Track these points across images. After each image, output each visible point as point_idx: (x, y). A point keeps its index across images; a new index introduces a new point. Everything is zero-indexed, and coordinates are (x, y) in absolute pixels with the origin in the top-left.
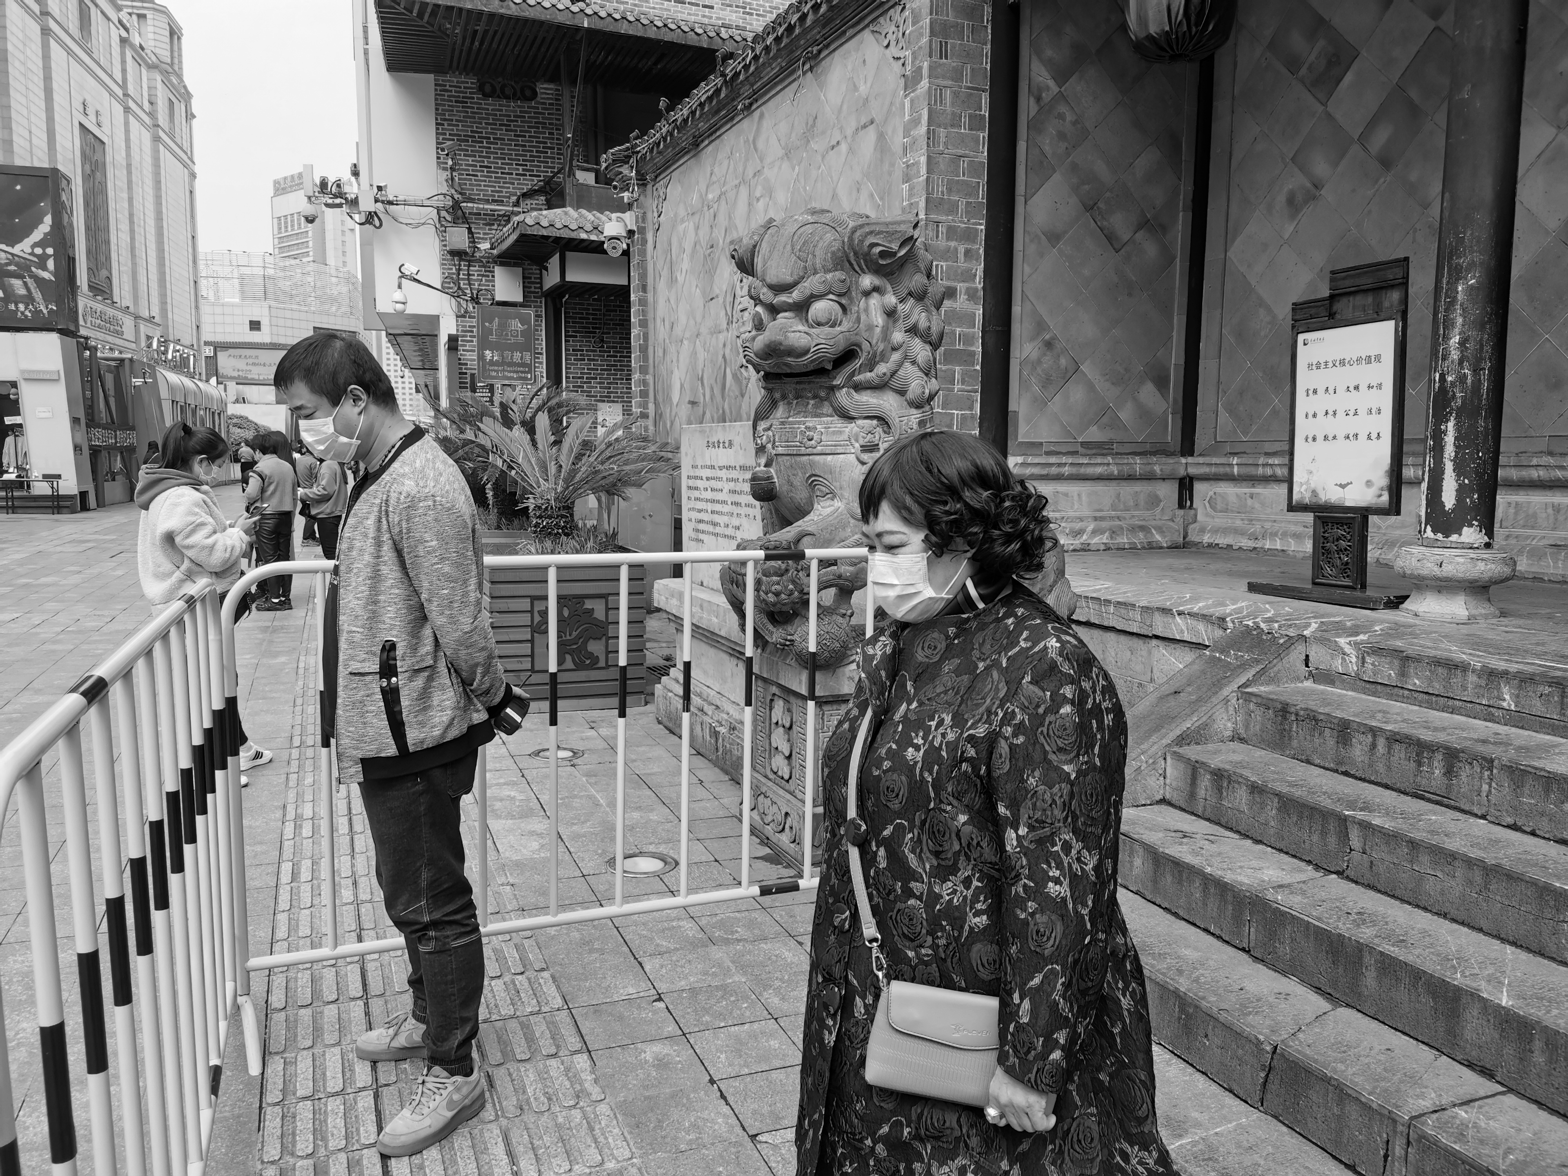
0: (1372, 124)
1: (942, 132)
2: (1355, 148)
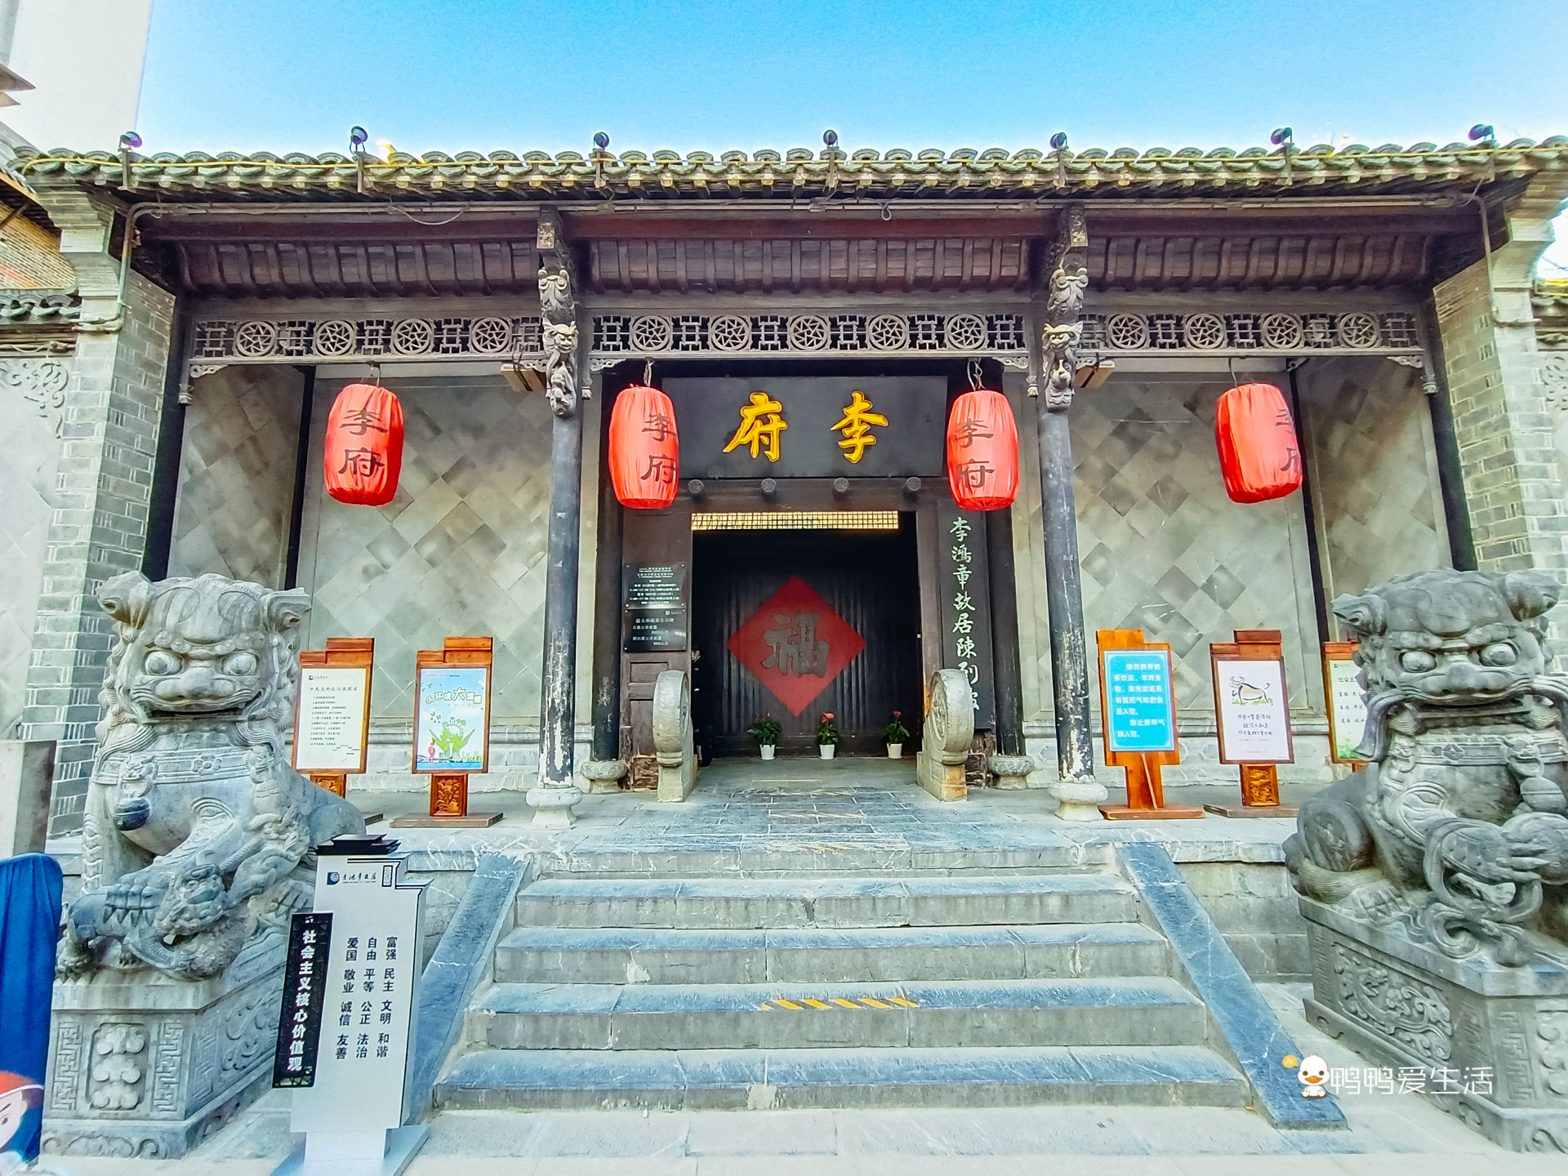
0: (423, 540)
1: (112, 479)
2: (412, 551)
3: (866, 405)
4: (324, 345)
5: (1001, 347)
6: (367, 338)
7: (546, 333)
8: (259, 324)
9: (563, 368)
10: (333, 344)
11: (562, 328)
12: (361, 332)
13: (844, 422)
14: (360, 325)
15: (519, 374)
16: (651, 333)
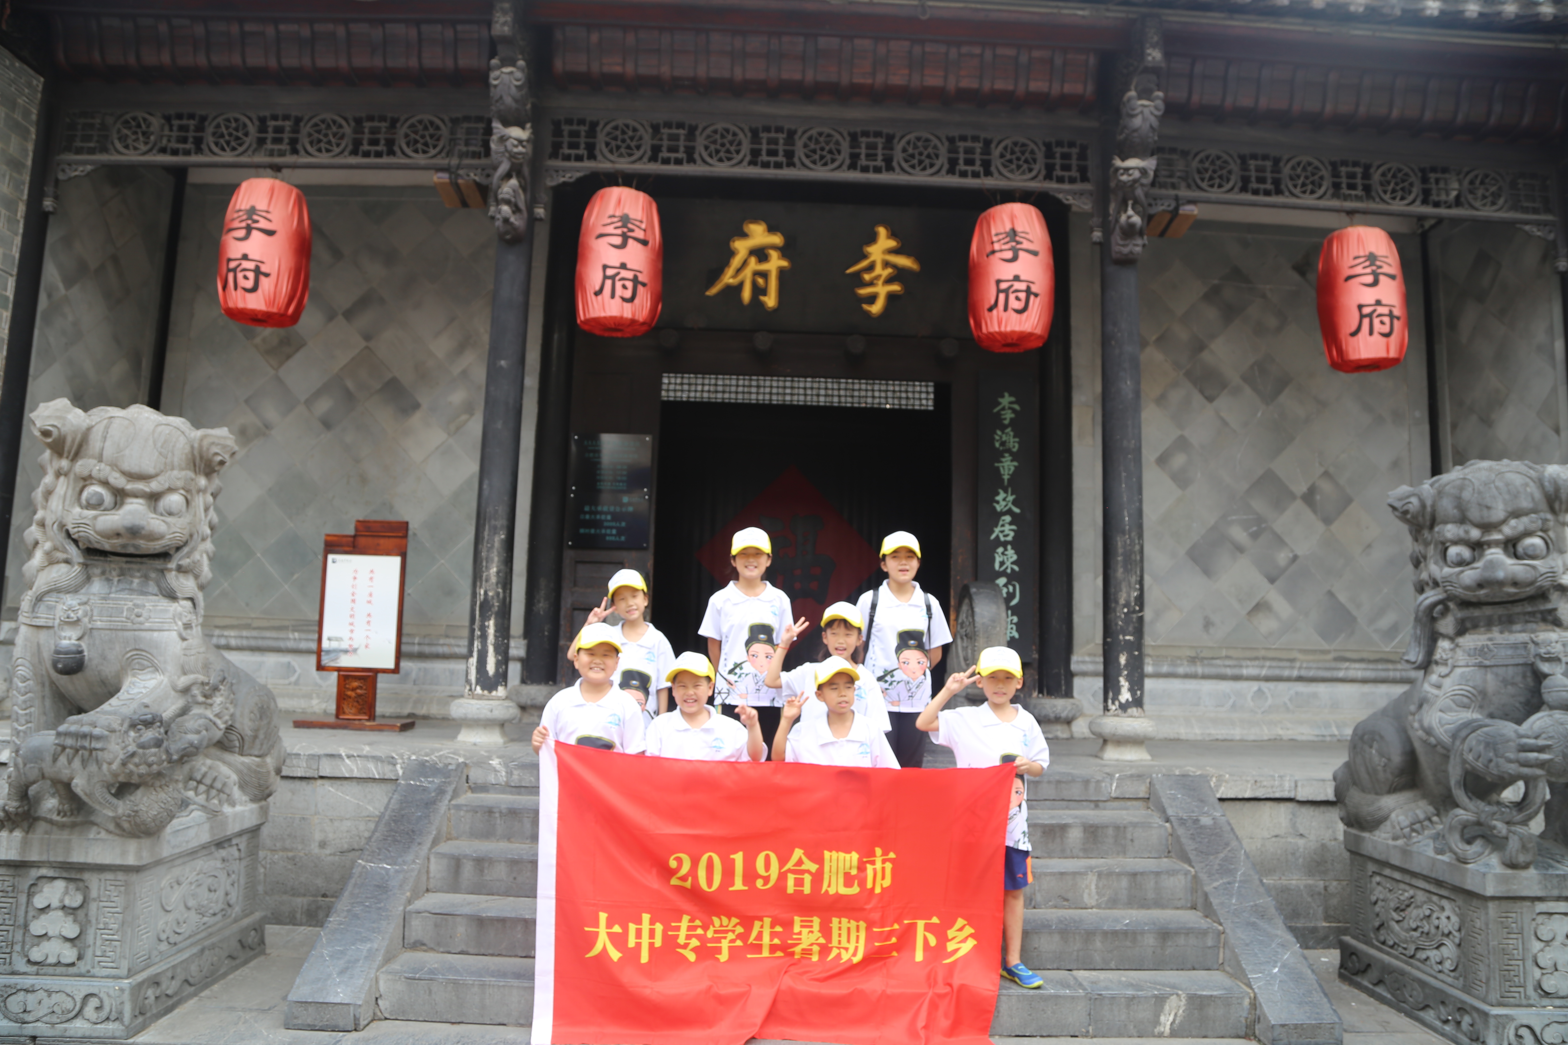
2: (301, 409)
3: (892, 243)
4: (217, 144)
5: (1060, 180)
6: (270, 135)
7: (495, 137)
8: (140, 115)
9: (514, 182)
10: (228, 143)
11: (516, 132)
12: (263, 129)
13: (864, 264)
14: (263, 120)
15: (457, 187)
16: (623, 141)
